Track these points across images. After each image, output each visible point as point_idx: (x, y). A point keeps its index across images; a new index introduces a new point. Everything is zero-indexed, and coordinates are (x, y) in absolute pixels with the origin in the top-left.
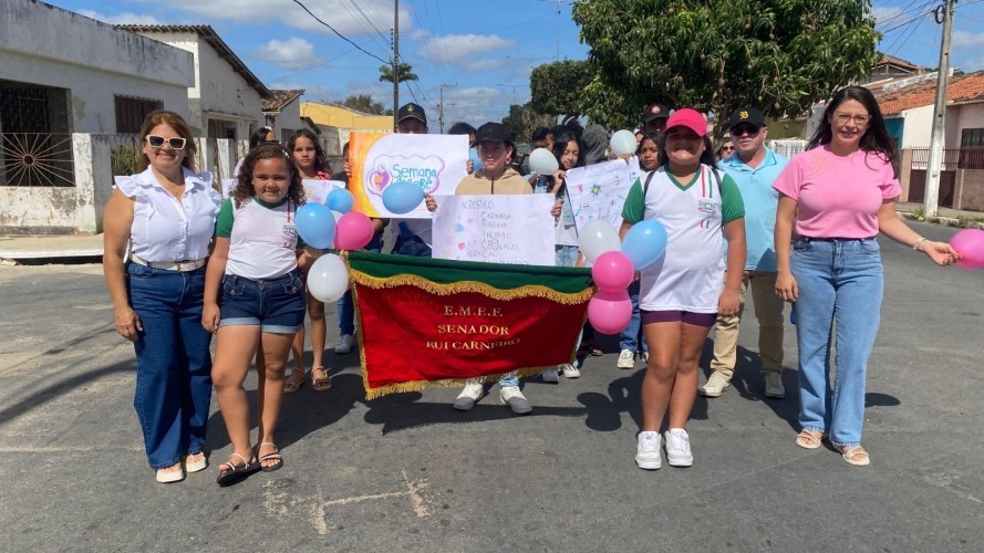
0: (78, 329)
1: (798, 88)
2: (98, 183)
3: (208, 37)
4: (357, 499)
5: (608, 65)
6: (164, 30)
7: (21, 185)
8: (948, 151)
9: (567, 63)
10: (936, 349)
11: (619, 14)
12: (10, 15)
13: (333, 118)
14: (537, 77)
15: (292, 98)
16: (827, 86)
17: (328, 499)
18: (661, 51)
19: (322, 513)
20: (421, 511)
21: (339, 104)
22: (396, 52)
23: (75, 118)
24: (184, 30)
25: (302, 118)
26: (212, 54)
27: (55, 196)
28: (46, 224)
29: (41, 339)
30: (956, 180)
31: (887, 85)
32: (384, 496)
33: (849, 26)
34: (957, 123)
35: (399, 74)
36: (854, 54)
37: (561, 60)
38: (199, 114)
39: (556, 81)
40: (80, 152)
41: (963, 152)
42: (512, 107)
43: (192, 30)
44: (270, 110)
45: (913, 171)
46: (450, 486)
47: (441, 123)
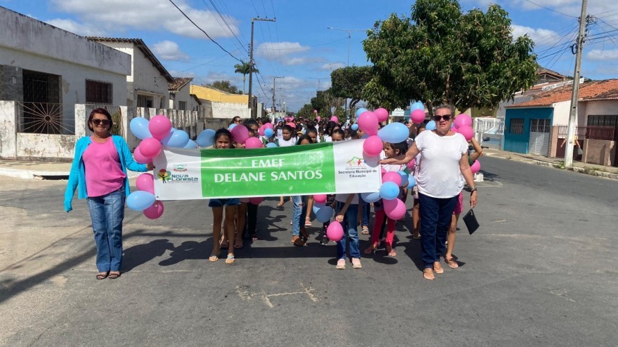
1: (491, 92)
3: (139, 46)
4: (283, 294)
5: (384, 75)
6: (114, 41)
7: (43, 133)
8: (580, 128)
9: (354, 68)
11: (391, 48)
12: (31, 33)
13: (209, 95)
14: (335, 76)
15: (186, 82)
16: (509, 91)
17: (269, 294)
18: (414, 69)
19: (268, 299)
20: (314, 300)
21: (208, 86)
22: (251, 58)
23: (64, 93)
24: (125, 41)
25: (191, 95)
26: (141, 56)
27: (62, 140)
28: (56, 156)
29: (81, 220)
30: (584, 145)
31: (545, 87)
32: (295, 293)
33: (520, 59)
34: (585, 109)
36: (523, 76)
37: (351, 66)
38: (132, 91)
39: (347, 78)
40: (79, 115)
41: (588, 129)
42: (318, 92)
43: (130, 41)
44: (173, 90)
45: (559, 139)
46: (325, 290)
47: (274, 100)
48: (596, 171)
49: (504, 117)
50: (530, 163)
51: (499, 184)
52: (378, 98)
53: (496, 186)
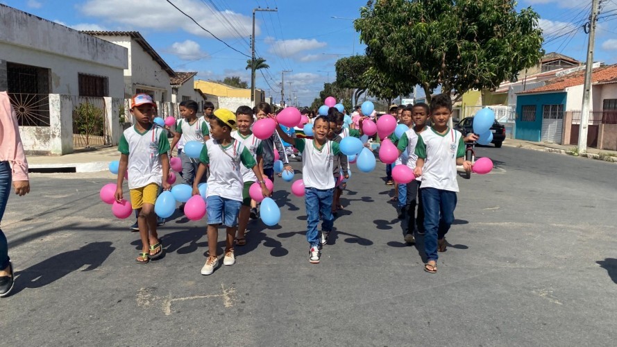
0: (44, 208)
1: (490, 71)
2: (64, 124)
3: (137, 39)
4: (192, 298)
5: (376, 55)
6: (111, 34)
8: (595, 113)
9: (359, 57)
10: (562, 225)
11: (384, 25)
12: (15, 23)
13: (215, 90)
14: (339, 66)
15: (189, 77)
16: (511, 69)
17: (175, 297)
18: (407, 48)
19: (169, 304)
20: (227, 304)
21: (219, 82)
22: (253, 49)
23: (54, 86)
24: (122, 34)
25: (195, 90)
26: (139, 49)
27: (37, 132)
28: (31, 149)
29: (20, 213)
30: (599, 131)
31: (559, 73)
32: (208, 296)
34: (600, 95)
35: (256, 64)
37: (355, 55)
38: (131, 86)
39: (352, 68)
40: (53, 106)
41: (604, 113)
42: (326, 85)
43: (127, 34)
44: (175, 84)
45: (573, 125)
46: (248, 292)
47: (283, 95)
48: (612, 157)
49: (515, 104)
50: (542, 150)
51: (503, 171)
52: (379, 85)
53: (499, 173)
